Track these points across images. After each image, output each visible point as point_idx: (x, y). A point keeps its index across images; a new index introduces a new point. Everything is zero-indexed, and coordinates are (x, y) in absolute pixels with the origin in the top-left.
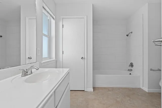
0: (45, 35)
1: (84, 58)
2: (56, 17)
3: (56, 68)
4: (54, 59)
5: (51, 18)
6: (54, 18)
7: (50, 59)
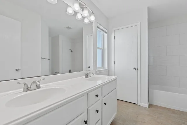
0: (99, 48)
1: (137, 68)
2: (108, 31)
3: (109, 75)
4: (107, 68)
5: (104, 33)
6: (107, 32)
7: (104, 68)
